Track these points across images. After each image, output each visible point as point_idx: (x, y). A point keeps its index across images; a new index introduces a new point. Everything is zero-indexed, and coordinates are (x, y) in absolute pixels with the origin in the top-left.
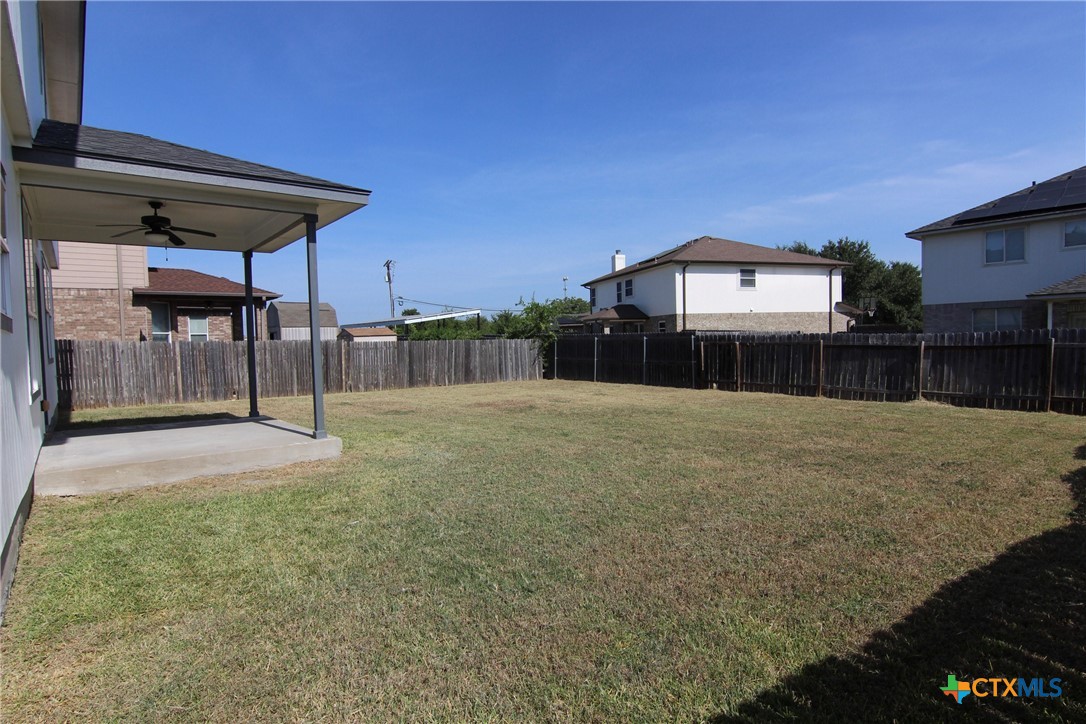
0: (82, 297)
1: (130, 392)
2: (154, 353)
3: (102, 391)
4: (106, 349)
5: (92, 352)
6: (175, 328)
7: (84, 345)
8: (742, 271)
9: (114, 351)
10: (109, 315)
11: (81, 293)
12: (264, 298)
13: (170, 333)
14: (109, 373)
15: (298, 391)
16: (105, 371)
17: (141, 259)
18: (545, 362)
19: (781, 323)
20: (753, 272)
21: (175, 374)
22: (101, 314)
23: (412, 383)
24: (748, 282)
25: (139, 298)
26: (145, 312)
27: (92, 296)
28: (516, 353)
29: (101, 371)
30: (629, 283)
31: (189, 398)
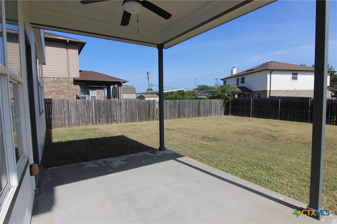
0: (55, 81)
1: (75, 121)
2: (84, 104)
3: (64, 120)
4: (65, 103)
5: (60, 104)
6: (89, 94)
7: (56, 101)
8: (293, 74)
9: (68, 104)
10: (65, 88)
11: (54, 79)
12: (122, 82)
13: (87, 96)
14: (66, 112)
15: (139, 120)
16: (65, 112)
17: (76, 66)
18: (225, 108)
19: (306, 94)
20: (297, 74)
21: (92, 113)
22: (62, 88)
23: (179, 117)
24: (295, 78)
25: (76, 82)
26: (78, 87)
27: (58, 81)
28: (215, 105)
29: (63, 111)
30: (243, 79)
31: (98, 123)
